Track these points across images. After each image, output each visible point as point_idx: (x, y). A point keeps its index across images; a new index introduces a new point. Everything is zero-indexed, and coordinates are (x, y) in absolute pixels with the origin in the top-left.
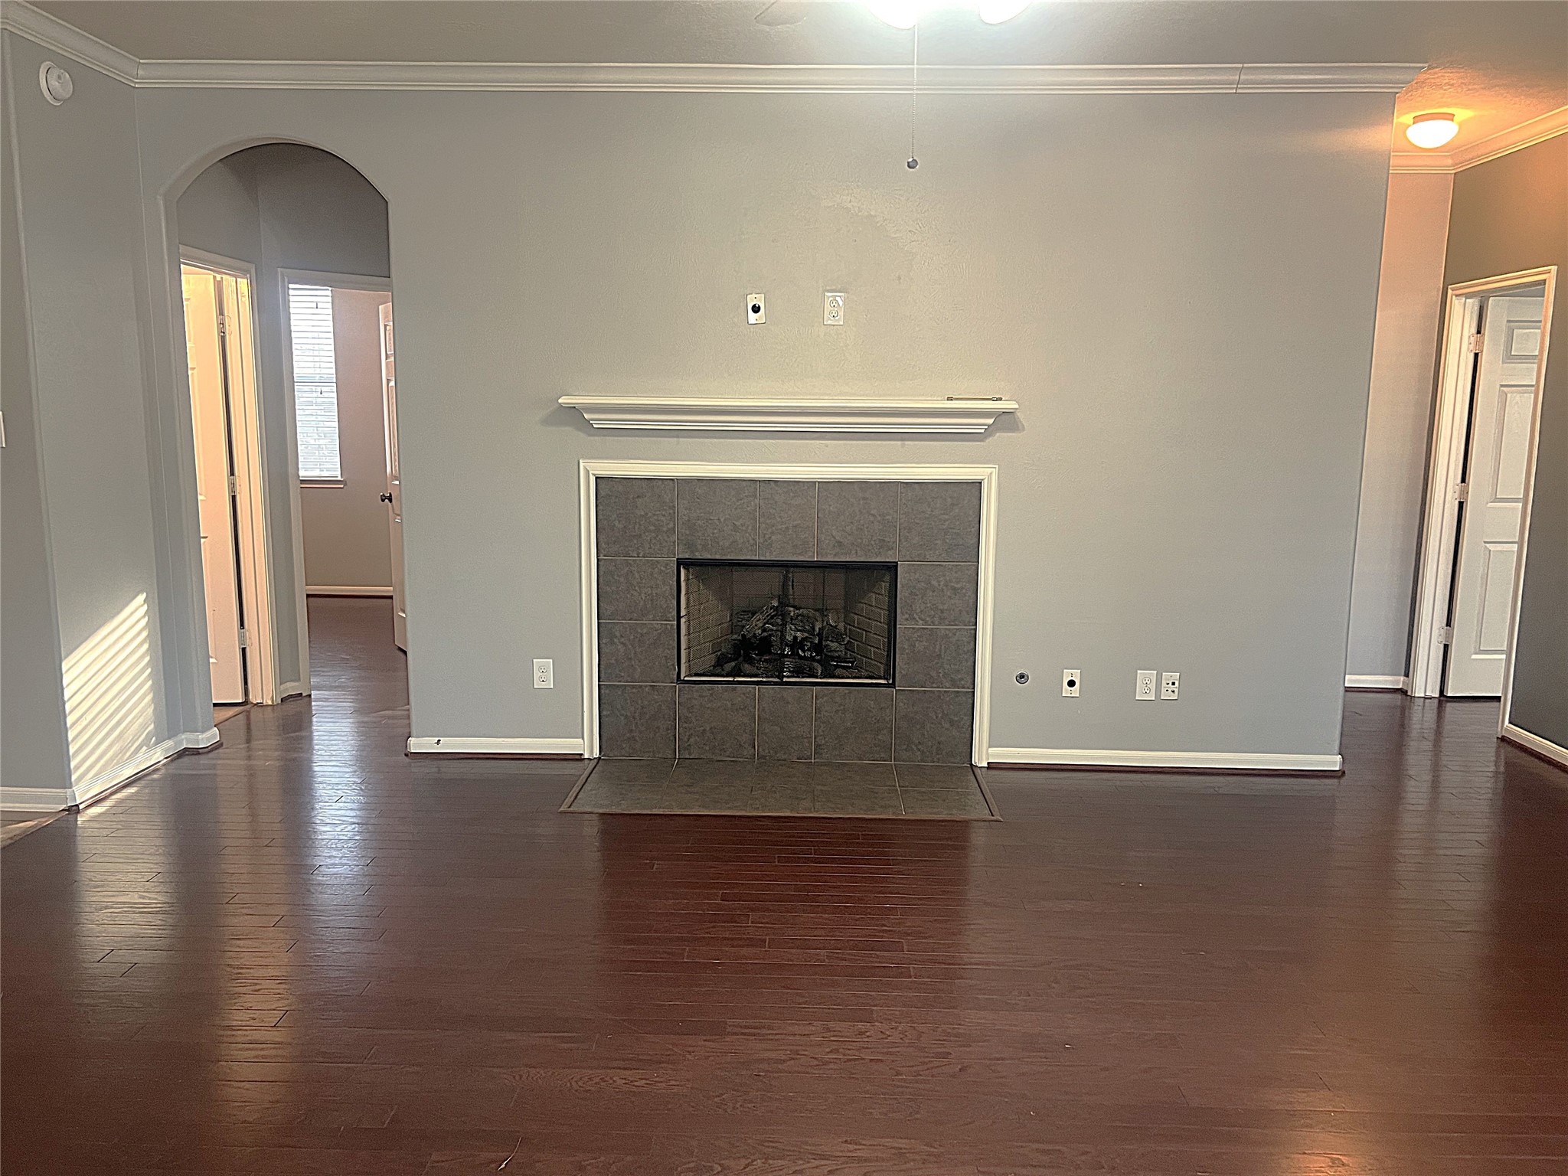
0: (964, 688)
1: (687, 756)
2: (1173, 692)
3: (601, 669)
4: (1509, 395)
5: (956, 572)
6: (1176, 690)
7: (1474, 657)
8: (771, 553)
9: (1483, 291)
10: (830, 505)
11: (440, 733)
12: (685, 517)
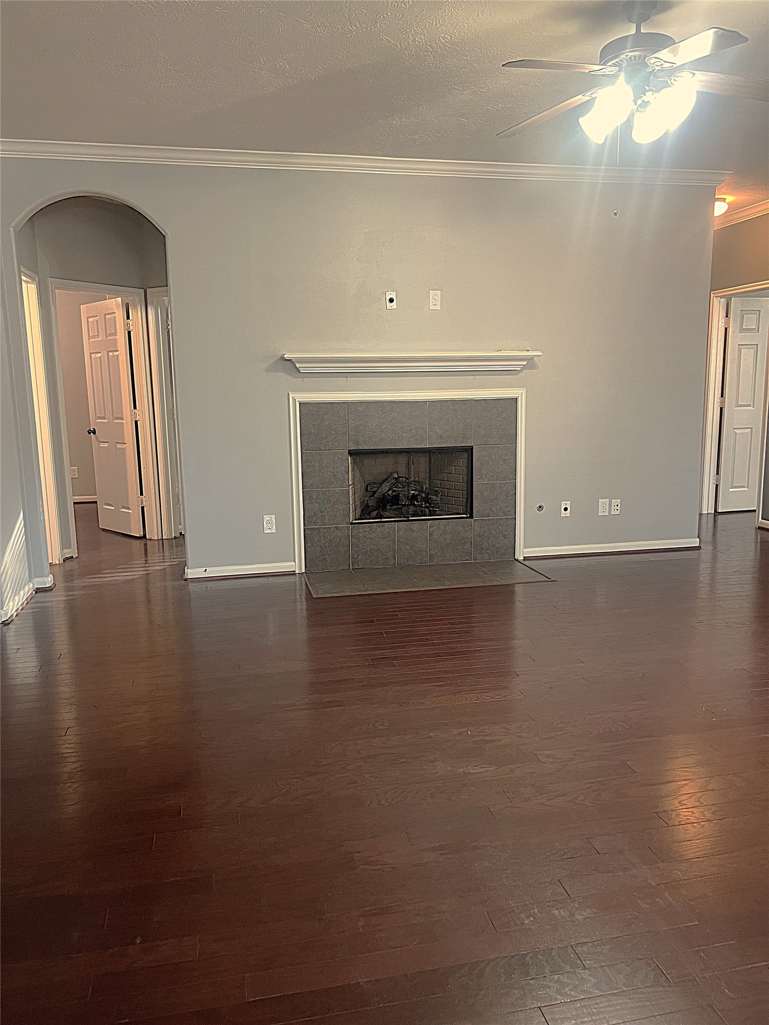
0: (510, 516)
1: (357, 567)
2: (617, 510)
3: (305, 519)
4: (743, 350)
5: (505, 450)
6: (619, 509)
7: (731, 490)
8: (402, 444)
9: (729, 295)
10: (435, 415)
11: (206, 565)
12: (352, 425)
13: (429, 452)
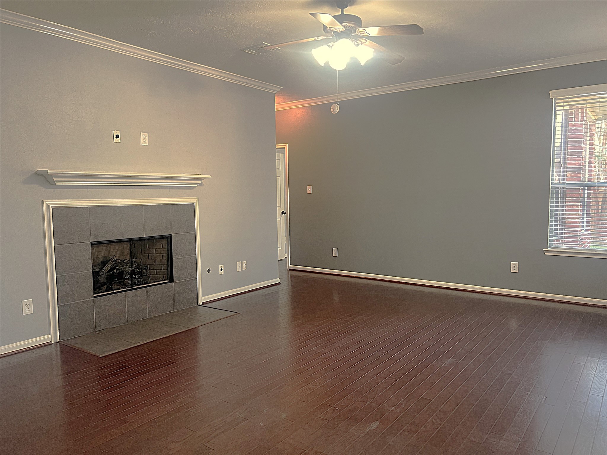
0: (194, 277)
1: (100, 330)
2: (245, 267)
3: (59, 298)
5: (190, 236)
8: (128, 236)
10: (148, 214)
12: (93, 223)
13: (131, 241)
